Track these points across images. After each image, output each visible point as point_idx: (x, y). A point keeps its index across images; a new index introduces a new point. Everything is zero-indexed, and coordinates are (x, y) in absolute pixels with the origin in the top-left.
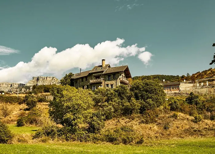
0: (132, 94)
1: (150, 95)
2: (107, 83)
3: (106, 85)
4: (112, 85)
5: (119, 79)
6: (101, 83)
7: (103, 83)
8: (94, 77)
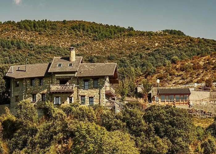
0: (149, 127)
1: (178, 131)
2: (82, 94)
3: (80, 97)
4: (91, 98)
5: (104, 88)
6: (71, 93)
7: (75, 93)
8: (57, 80)
